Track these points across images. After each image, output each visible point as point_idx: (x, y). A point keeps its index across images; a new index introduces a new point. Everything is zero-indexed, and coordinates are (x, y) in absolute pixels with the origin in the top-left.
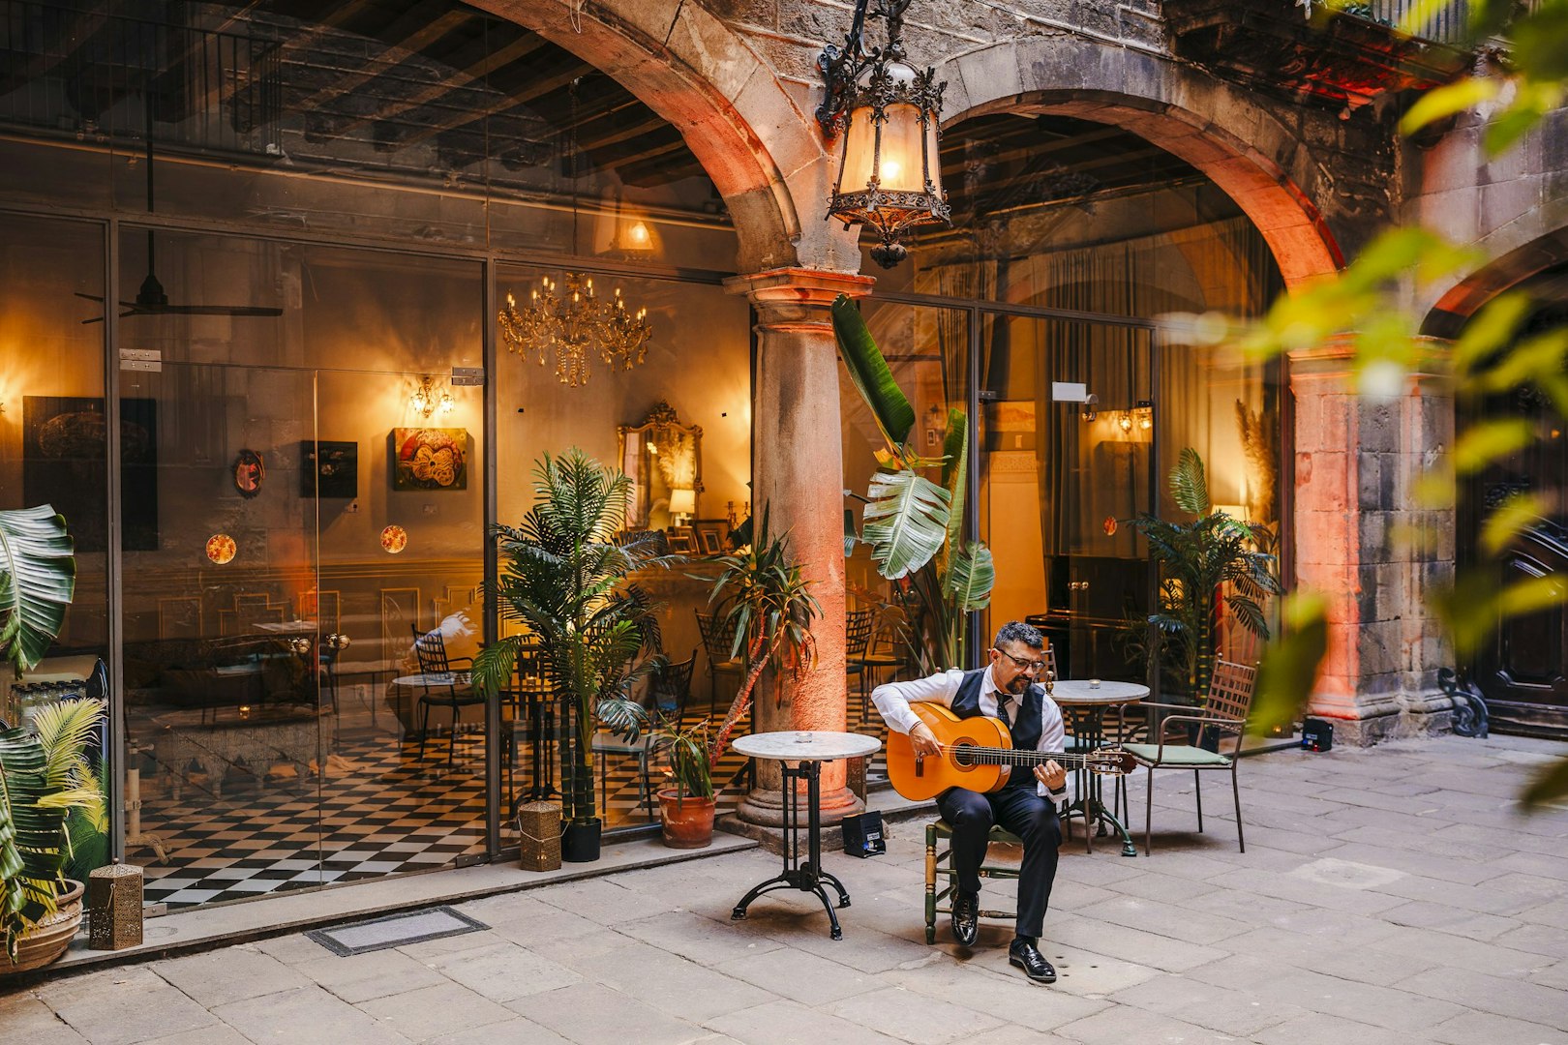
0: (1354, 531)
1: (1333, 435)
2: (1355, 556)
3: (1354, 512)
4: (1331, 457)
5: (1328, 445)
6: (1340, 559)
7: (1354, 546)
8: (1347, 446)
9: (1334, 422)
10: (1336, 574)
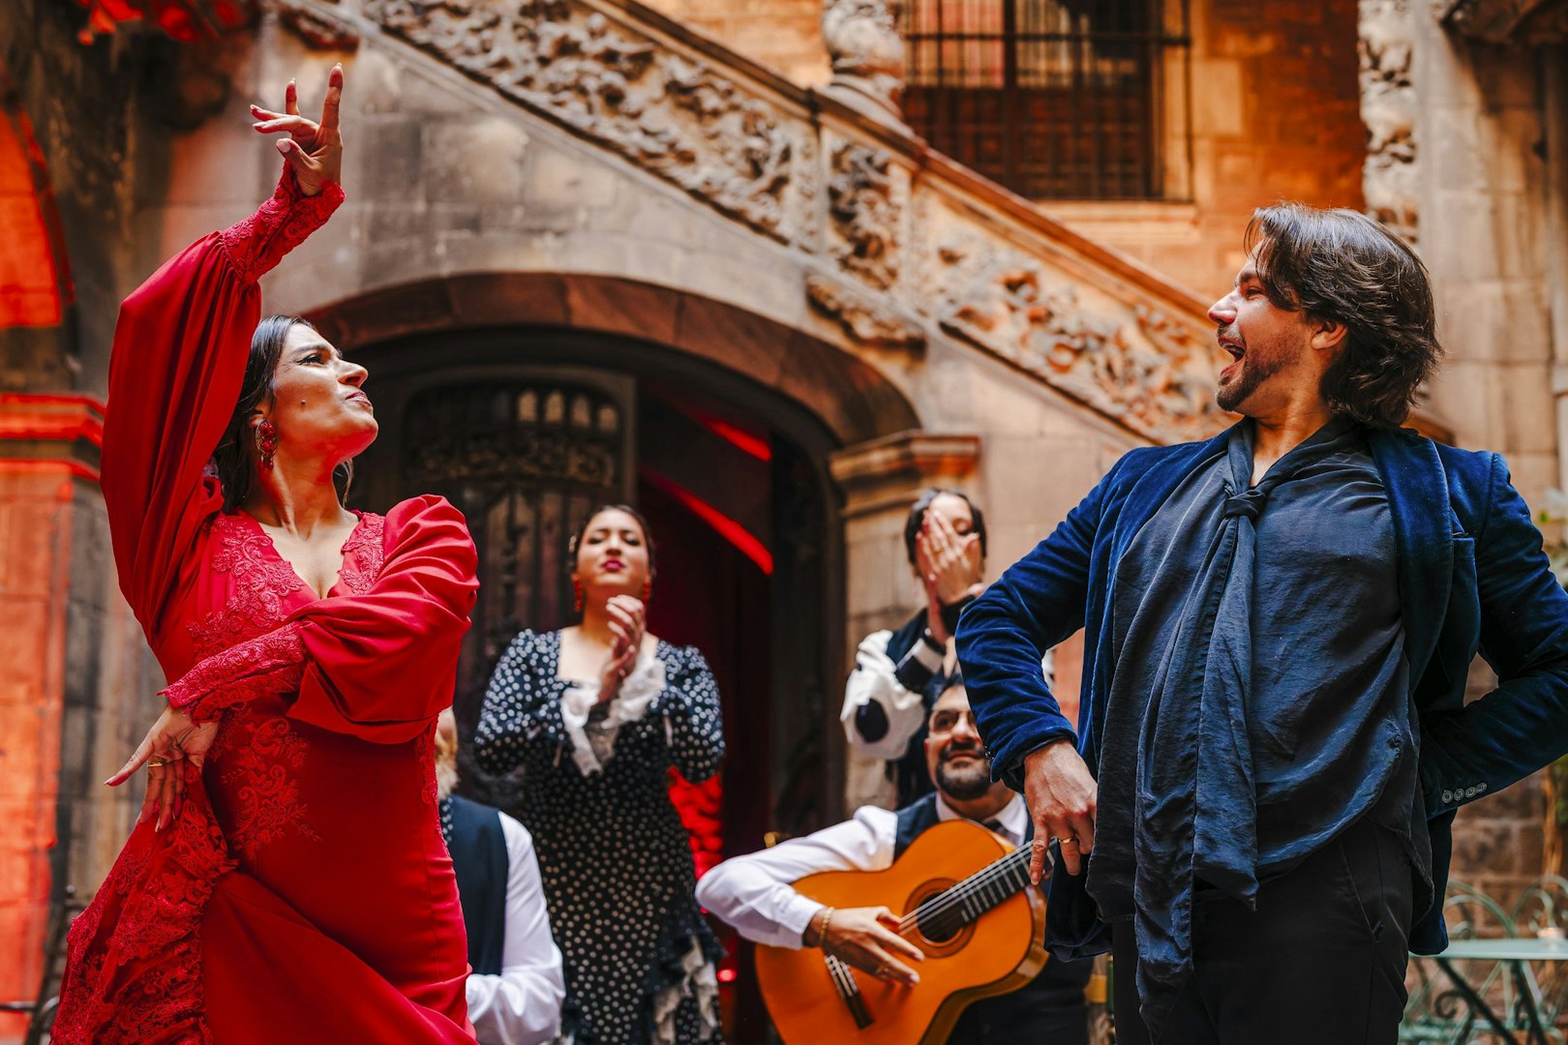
0: (51, 738)
1: (25, 572)
2: (51, 781)
3: (54, 705)
4: (16, 608)
5: (14, 585)
6: (23, 786)
7: (50, 762)
8: (51, 589)
9: (28, 546)
10: (13, 815)
